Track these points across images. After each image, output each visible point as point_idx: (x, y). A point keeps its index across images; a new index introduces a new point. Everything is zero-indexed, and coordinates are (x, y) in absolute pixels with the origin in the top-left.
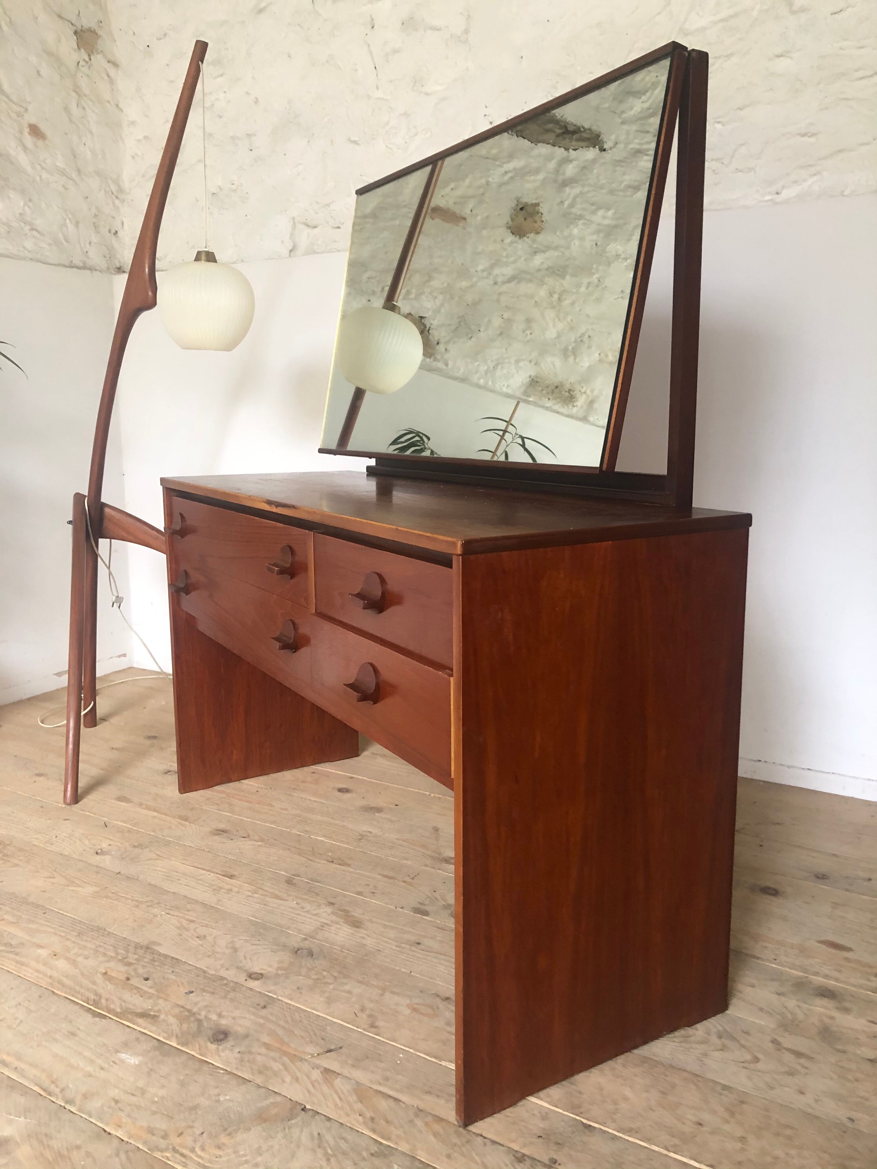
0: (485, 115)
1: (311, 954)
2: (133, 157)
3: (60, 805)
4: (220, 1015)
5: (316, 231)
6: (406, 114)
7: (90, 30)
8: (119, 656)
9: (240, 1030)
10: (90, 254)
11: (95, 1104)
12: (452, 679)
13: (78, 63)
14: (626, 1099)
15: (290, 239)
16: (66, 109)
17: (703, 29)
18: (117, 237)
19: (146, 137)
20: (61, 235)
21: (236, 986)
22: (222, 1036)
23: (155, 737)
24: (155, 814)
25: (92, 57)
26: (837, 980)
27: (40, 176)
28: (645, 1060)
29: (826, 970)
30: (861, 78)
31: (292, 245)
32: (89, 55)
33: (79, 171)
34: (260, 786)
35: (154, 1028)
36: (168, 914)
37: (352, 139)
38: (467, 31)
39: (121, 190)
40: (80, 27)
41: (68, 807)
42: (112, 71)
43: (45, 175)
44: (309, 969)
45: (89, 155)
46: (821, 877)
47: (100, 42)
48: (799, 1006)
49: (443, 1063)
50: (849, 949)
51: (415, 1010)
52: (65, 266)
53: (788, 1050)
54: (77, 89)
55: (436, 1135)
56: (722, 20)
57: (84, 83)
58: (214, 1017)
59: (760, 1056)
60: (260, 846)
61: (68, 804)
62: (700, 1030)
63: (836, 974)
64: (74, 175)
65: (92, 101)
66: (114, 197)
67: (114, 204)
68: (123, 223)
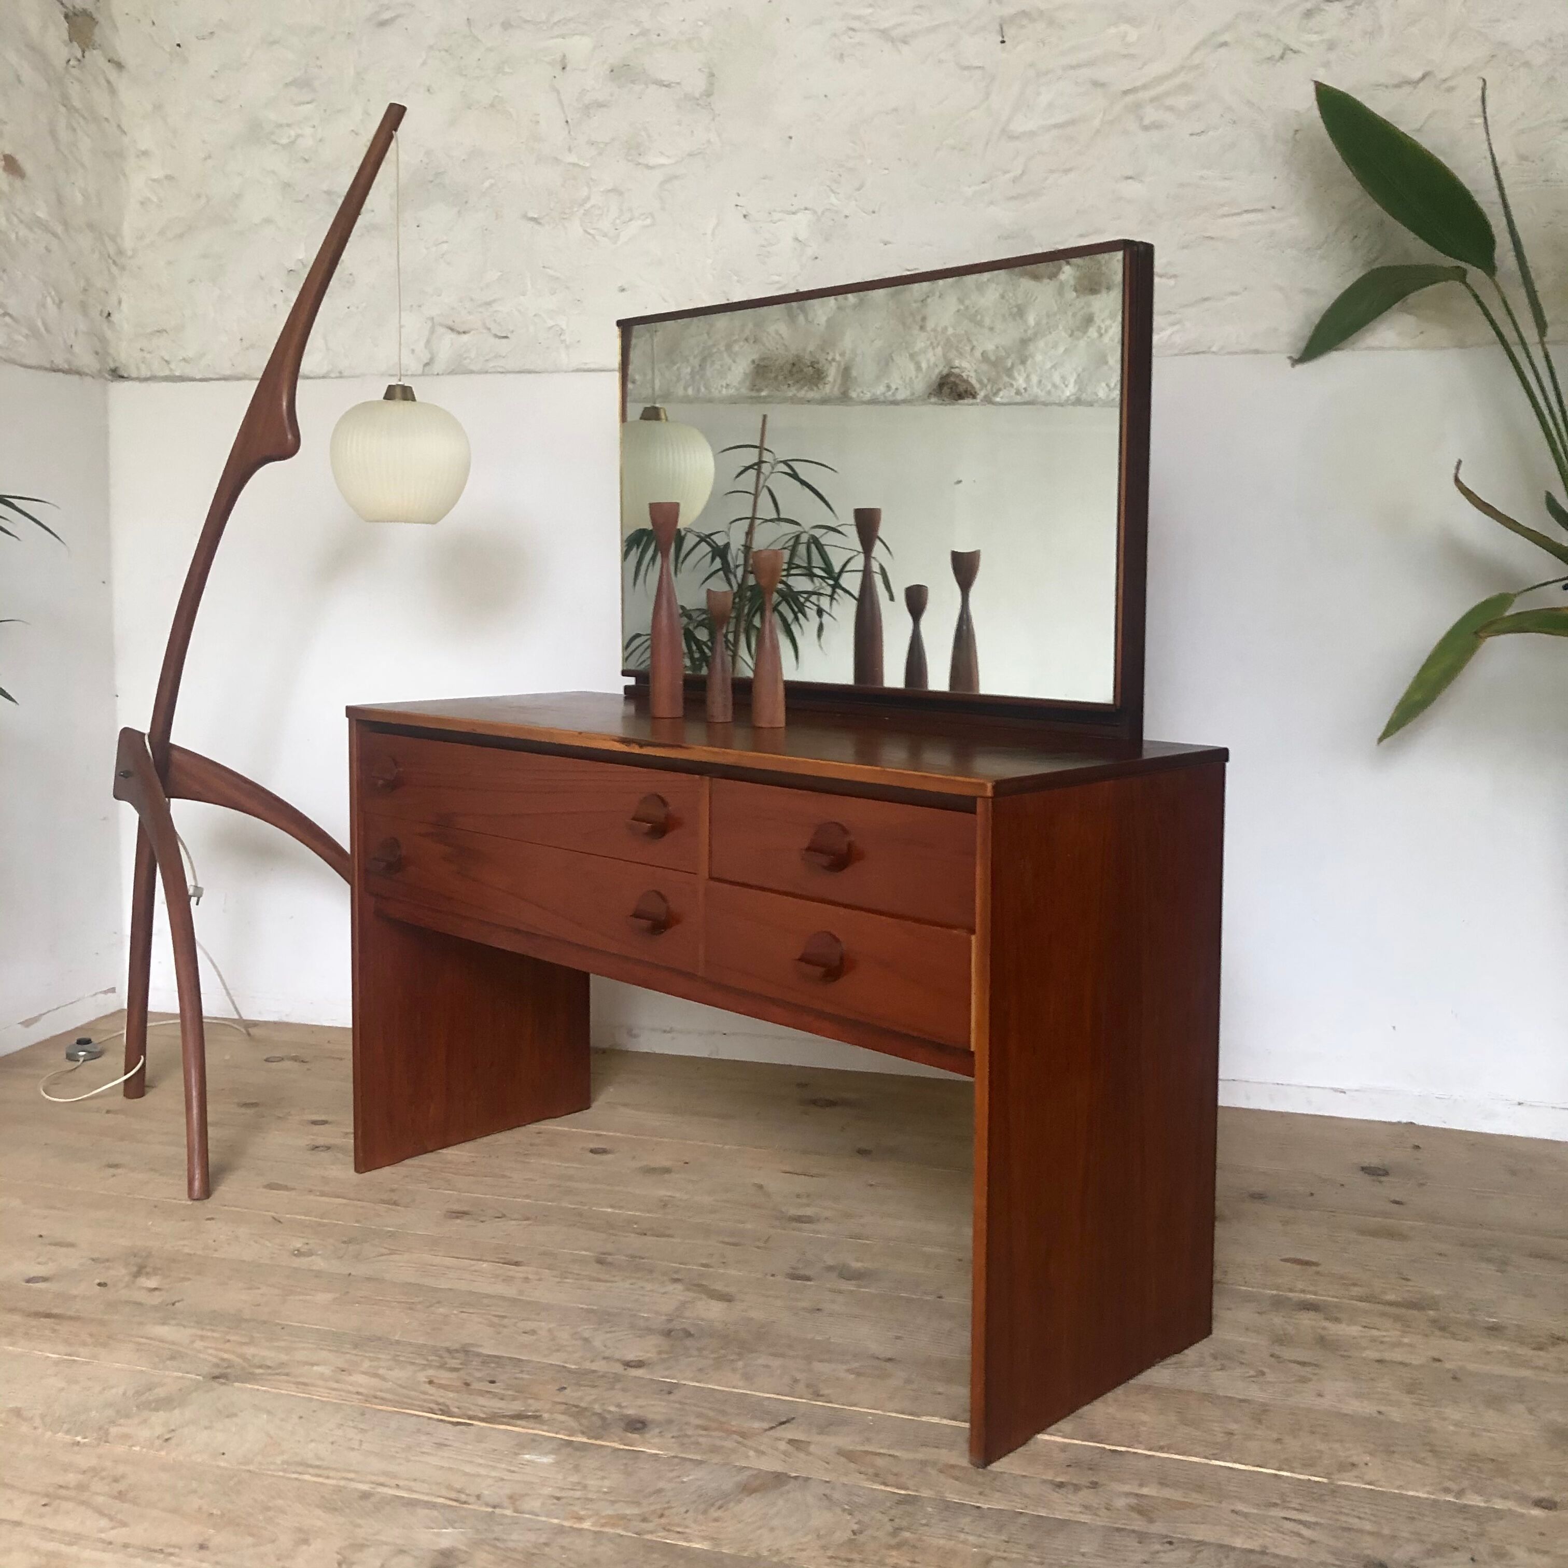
0: (737, 205)
1: (689, 1335)
2: (142, 203)
3: (183, 1202)
4: (619, 1406)
5: (465, 338)
6: (616, 191)
7: (85, 13)
8: (105, 992)
9: (659, 1417)
10: (76, 349)
11: (534, 1504)
12: (973, 938)
13: (69, 61)
14: (1143, 1423)
15: (426, 347)
16: (53, 133)
17: (1032, 134)
18: (109, 321)
19: (169, 178)
20: (40, 324)
21: (617, 1378)
22: (639, 1425)
23: (255, 1105)
24: (344, 1201)
25: (87, 54)
26: (1315, 1294)
27: (17, 233)
28: (1147, 1388)
29: (1300, 1285)
30: (1228, 216)
31: (429, 356)
32: (83, 52)
33: (66, 224)
34: (472, 1154)
35: (545, 1428)
36: (462, 1312)
37: (530, 215)
38: (709, 94)
39: (120, 252)
40: (71, 8)
41: (197, 1203)
42: (112, 74)
43: (23, 232)
44: (700, 1350)
45: (79, 198)
46: (1258, 1197)
47: (97, 31)
48: (1286, 1322)
49: (924, 1419)
50: (1316, 1264)
51: (858, 1374)
52: (46, 369)
53: (1290, 1361)
54: (65, 101)
55: (957, 1479)
56: (1056, 126)
57: (74, 90)
58: (612, 1409)
59: (1265, 1370)
60: (530, 1225)
61: (197, 1200)
62: (1192, 1353)
63: (1312, 1288)
64: (59, 229)
65: (85, 118)
66: (111, 261)
67: (109, 270)
68: (120, 302)
